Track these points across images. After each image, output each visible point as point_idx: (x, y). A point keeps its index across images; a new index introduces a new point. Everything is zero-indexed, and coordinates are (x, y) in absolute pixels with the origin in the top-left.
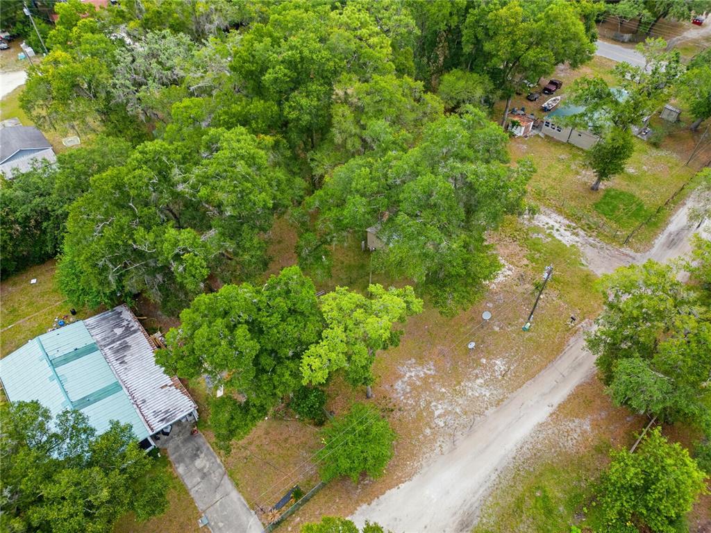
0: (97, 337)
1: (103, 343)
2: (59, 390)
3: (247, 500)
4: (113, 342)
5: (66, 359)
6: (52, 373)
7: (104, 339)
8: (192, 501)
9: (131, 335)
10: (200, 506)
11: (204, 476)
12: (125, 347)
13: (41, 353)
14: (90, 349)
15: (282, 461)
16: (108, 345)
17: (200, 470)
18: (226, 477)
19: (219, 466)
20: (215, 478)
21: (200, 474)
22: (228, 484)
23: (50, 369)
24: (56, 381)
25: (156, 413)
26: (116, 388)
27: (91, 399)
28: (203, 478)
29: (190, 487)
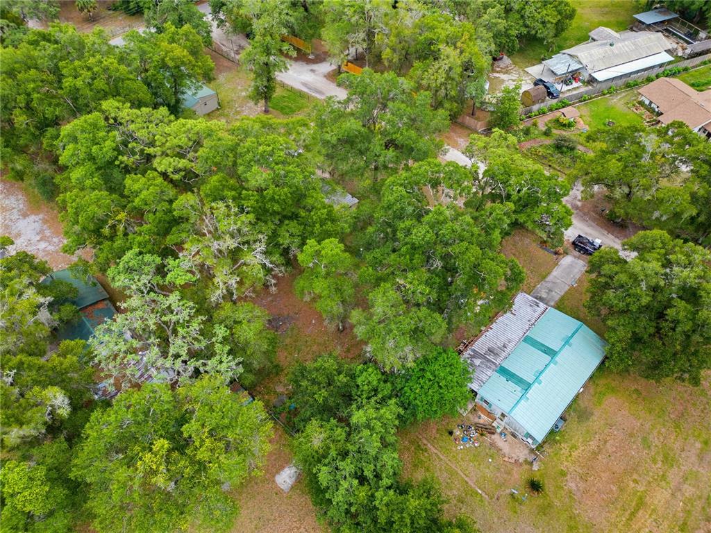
0: (489, 373)
1: (493, 367)
2: (547, 370)
3: (554, 268)
4: (489, 361)
5: (519, 381)
6: (536, 384)
7: (490, 368)
8: (567, 293)
9: (477, 352)
10: (567, 288)
11: (550, 290)
12: (491, 350)
13: (522, 402)
14: (503, 371)
15: (527, 255)
16: (493, 362)
17: (548, 293)
18: (547, 280)
19: (542, 284)
20: (549, 285)
21: (551, 293)
22: (549, 278)
23: (533, 388)
24: (541, 378)
25: (535, 311)
26: (527, 340)
27: (543, 348)
28: (552, 291)
29: (559, 296)
